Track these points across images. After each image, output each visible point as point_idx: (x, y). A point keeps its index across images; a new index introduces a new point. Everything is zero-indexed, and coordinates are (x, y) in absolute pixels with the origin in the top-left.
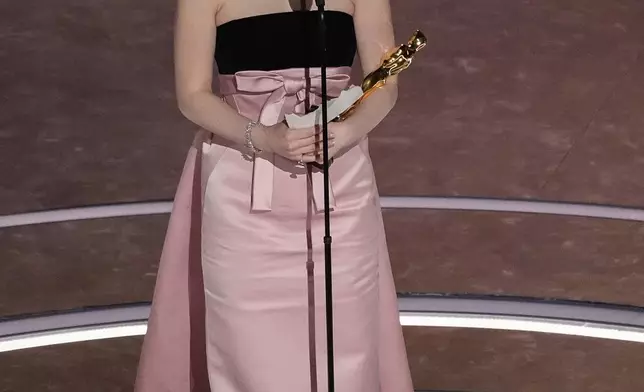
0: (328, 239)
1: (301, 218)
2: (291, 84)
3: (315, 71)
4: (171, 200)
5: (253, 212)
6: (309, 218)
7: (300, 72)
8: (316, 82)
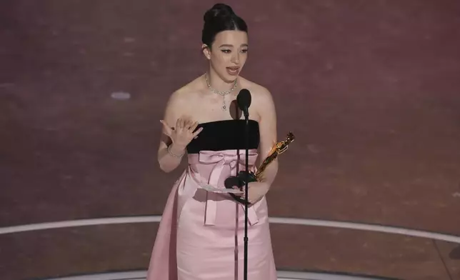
0: (246, 239)
1: (232, 230)
2: (227, 158)
3: (243, 152)
4: (161, 214)
5: (205, 225)
6: (237, 229)
7: (234, 152)
8: (243, 157)
